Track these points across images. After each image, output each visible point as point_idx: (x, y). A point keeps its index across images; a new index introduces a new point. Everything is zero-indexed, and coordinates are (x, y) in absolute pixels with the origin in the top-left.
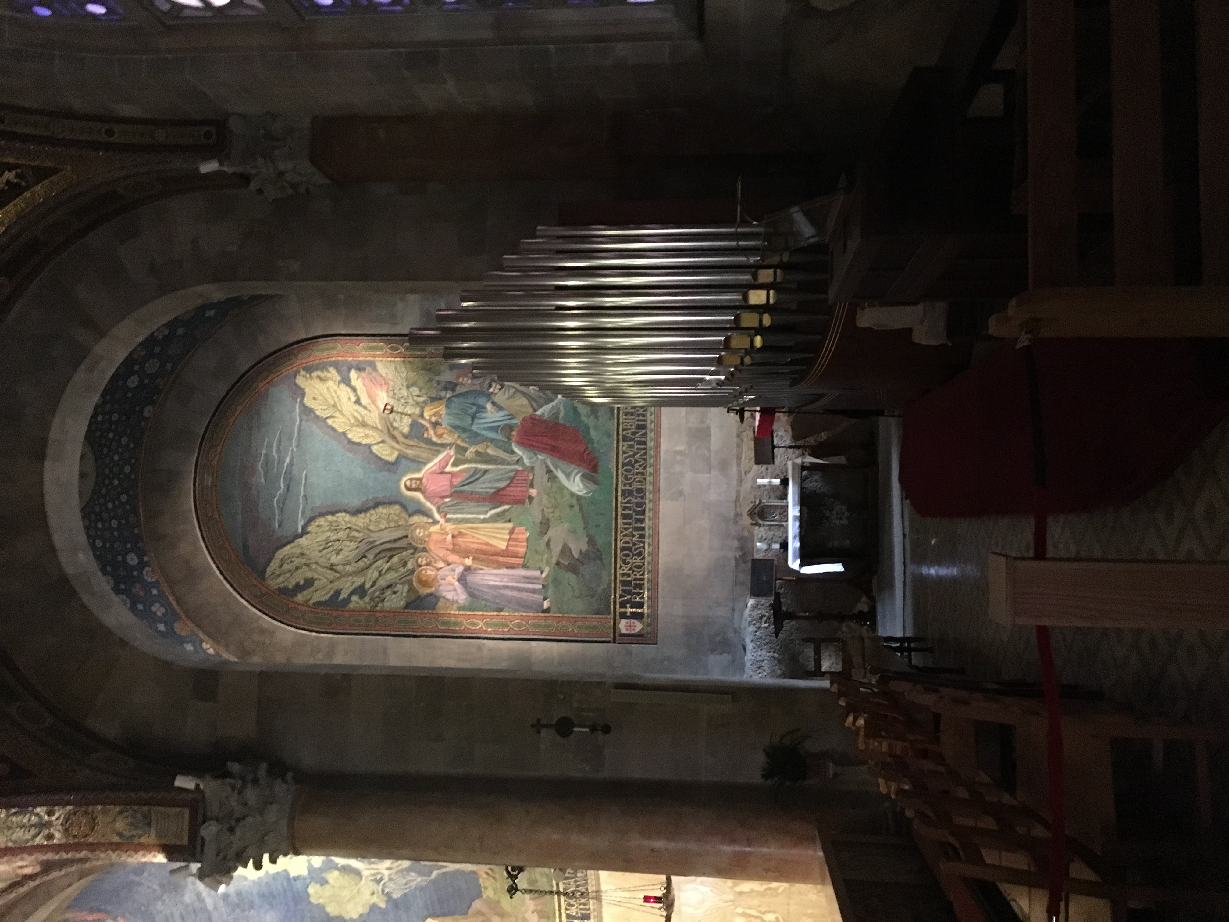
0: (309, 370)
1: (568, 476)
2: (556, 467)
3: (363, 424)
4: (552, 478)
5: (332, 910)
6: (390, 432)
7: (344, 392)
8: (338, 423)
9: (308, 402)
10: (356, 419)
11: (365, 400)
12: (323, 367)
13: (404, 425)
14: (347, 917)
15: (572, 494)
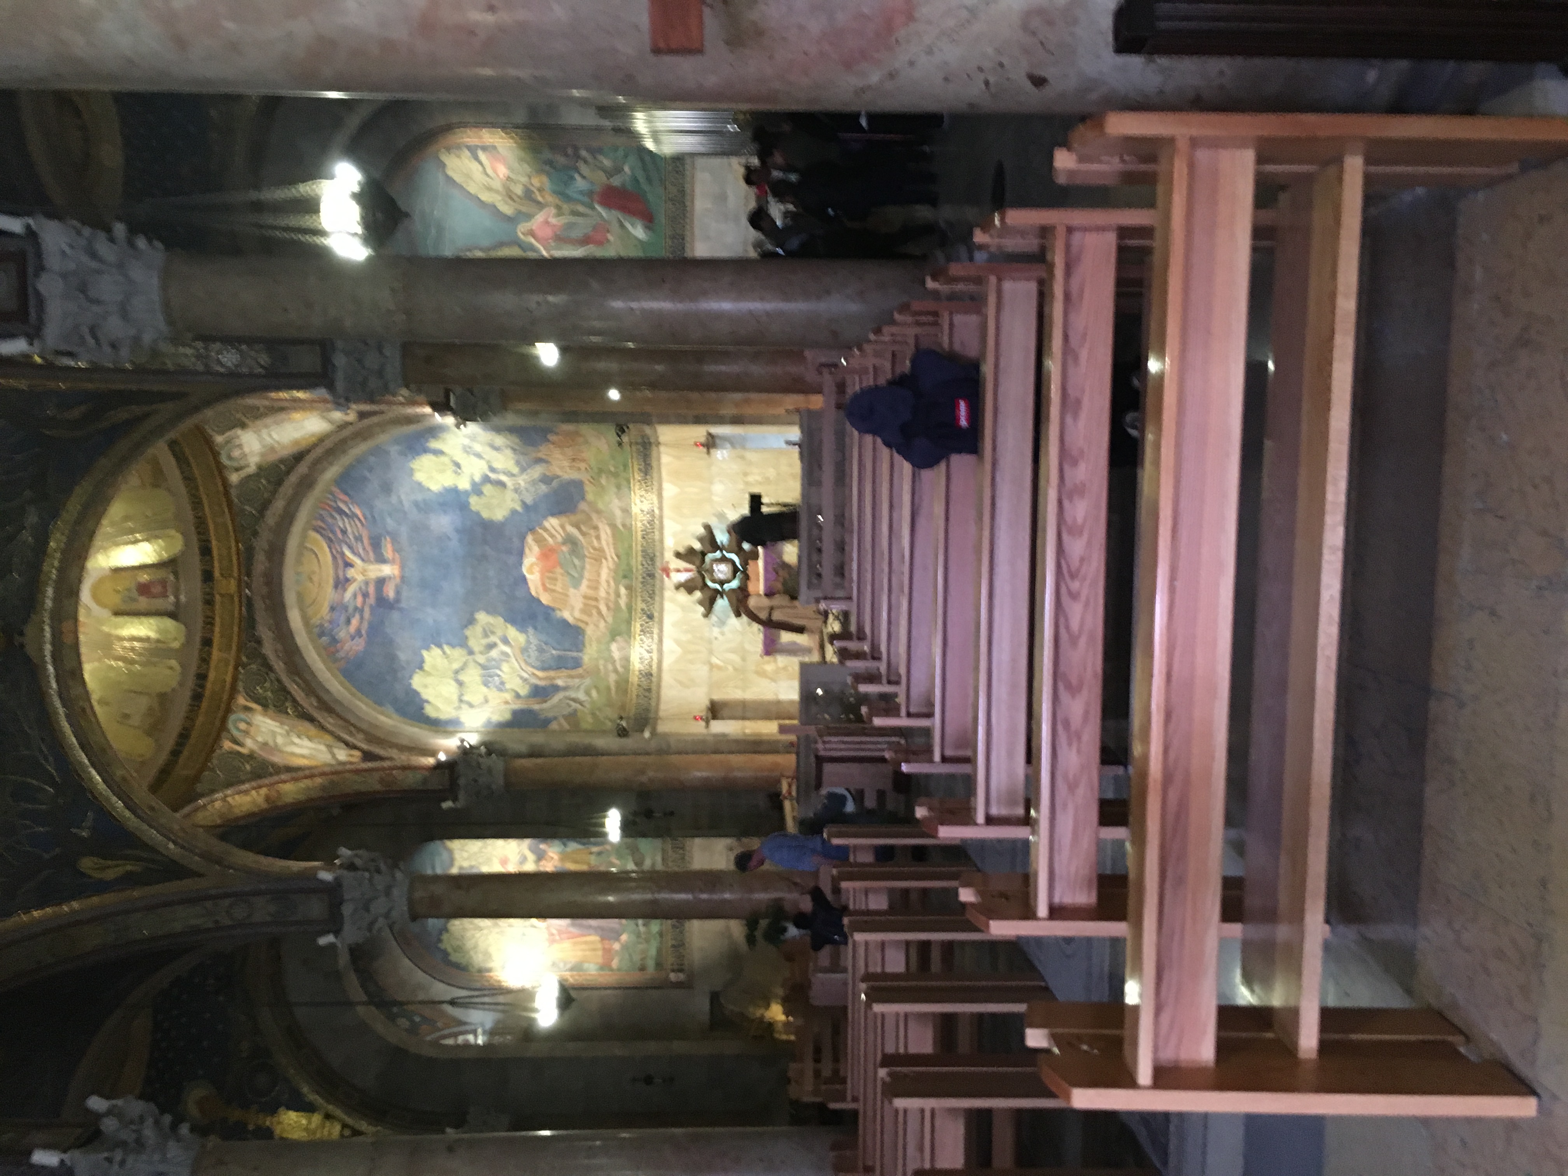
0: (448, 149)
1: (632, 225)
2: (625, 219)
3: (489, 189)
4: (622, 226)
5: (485, 514)
6: (510, 195)
7: (475, 166)
8: (472, 189)
9: (450, 173)
10: (484, 185)
11: (489, 171)
12: (459, 147)
13: (518, 190)
14: (494, 518)
15: (636, 238)
